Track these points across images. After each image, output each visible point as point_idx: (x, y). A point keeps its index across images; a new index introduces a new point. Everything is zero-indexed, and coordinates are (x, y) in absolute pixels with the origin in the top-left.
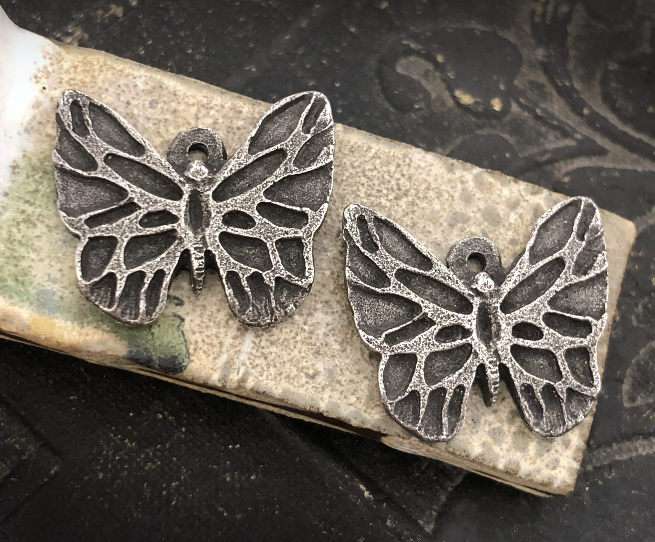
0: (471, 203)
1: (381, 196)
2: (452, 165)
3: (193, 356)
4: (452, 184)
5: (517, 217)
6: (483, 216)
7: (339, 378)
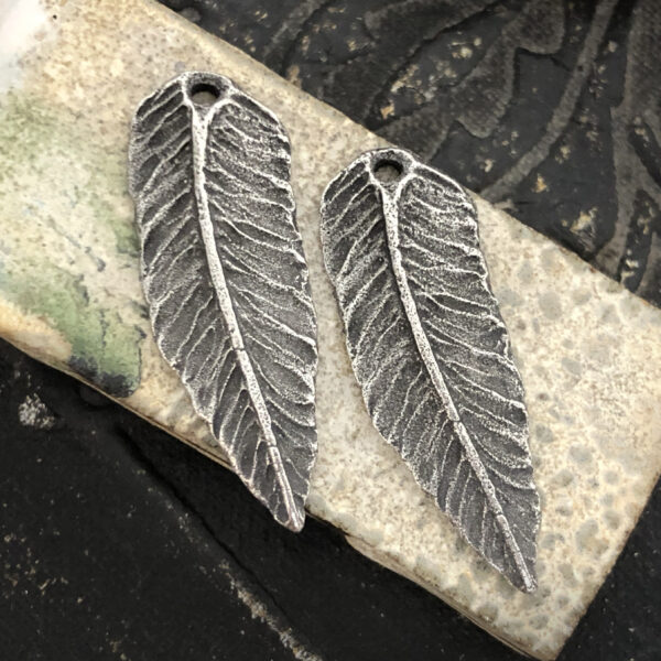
0: (529, 283)
2: (520, 231)
3: (145, 381)
4: (514, 255)
5: (581, 314)
6: (539, 302)
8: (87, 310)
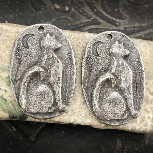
1: (78, 51)
7: (75, 111)
8: (7, 103)
